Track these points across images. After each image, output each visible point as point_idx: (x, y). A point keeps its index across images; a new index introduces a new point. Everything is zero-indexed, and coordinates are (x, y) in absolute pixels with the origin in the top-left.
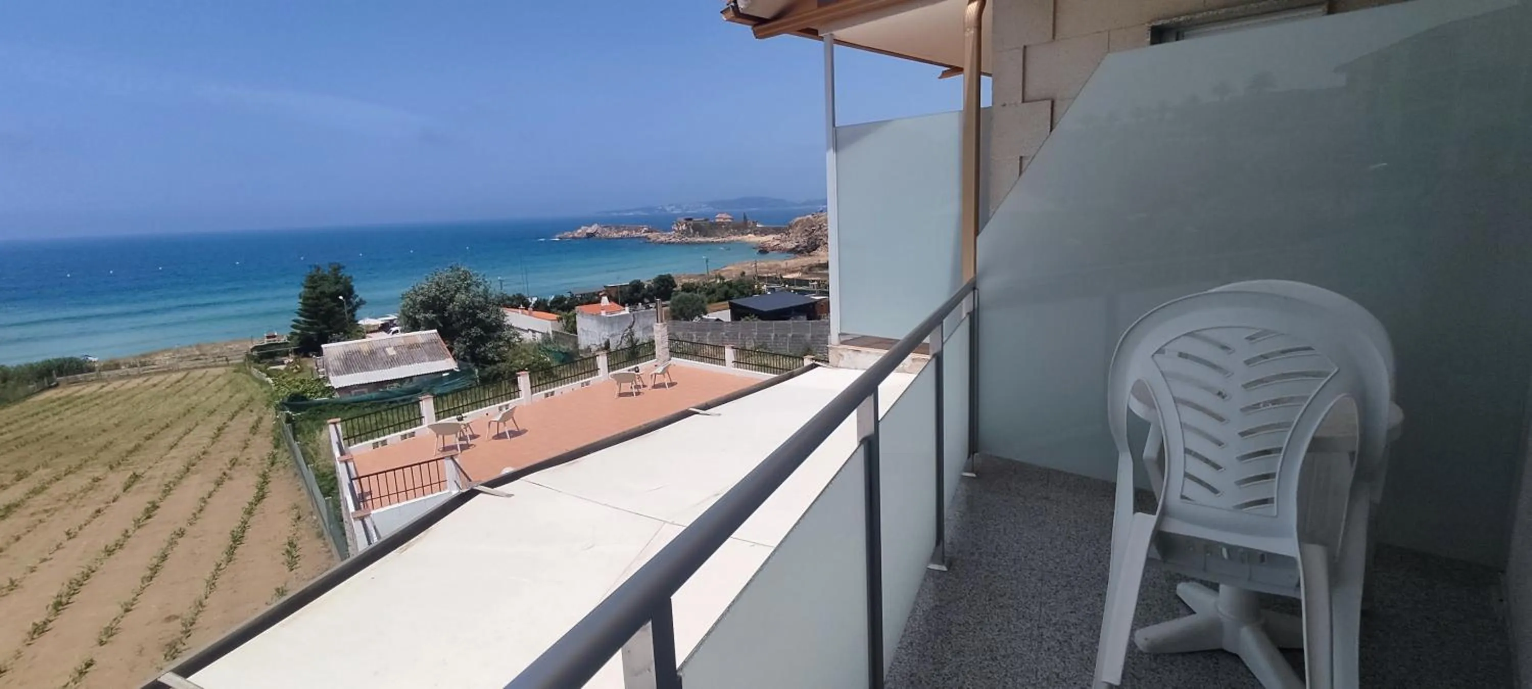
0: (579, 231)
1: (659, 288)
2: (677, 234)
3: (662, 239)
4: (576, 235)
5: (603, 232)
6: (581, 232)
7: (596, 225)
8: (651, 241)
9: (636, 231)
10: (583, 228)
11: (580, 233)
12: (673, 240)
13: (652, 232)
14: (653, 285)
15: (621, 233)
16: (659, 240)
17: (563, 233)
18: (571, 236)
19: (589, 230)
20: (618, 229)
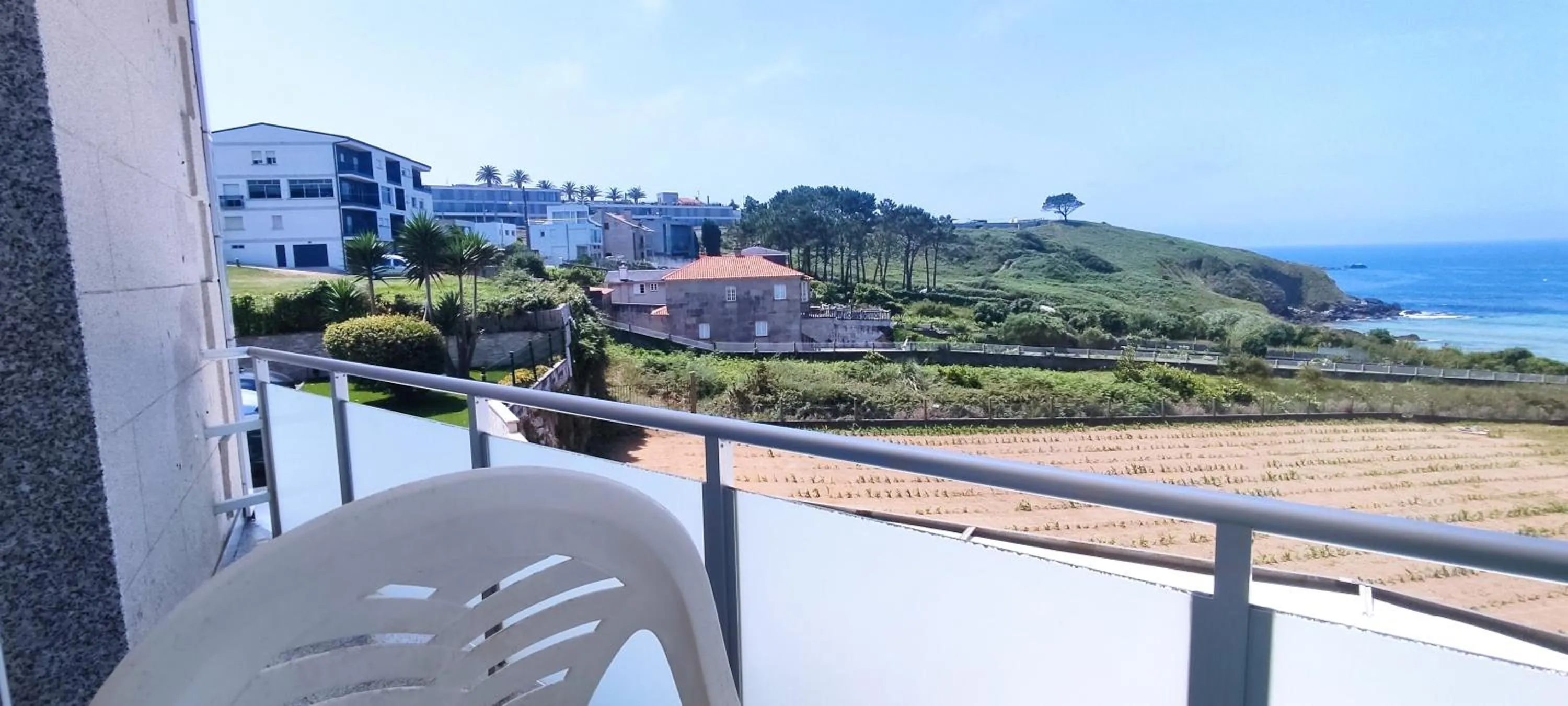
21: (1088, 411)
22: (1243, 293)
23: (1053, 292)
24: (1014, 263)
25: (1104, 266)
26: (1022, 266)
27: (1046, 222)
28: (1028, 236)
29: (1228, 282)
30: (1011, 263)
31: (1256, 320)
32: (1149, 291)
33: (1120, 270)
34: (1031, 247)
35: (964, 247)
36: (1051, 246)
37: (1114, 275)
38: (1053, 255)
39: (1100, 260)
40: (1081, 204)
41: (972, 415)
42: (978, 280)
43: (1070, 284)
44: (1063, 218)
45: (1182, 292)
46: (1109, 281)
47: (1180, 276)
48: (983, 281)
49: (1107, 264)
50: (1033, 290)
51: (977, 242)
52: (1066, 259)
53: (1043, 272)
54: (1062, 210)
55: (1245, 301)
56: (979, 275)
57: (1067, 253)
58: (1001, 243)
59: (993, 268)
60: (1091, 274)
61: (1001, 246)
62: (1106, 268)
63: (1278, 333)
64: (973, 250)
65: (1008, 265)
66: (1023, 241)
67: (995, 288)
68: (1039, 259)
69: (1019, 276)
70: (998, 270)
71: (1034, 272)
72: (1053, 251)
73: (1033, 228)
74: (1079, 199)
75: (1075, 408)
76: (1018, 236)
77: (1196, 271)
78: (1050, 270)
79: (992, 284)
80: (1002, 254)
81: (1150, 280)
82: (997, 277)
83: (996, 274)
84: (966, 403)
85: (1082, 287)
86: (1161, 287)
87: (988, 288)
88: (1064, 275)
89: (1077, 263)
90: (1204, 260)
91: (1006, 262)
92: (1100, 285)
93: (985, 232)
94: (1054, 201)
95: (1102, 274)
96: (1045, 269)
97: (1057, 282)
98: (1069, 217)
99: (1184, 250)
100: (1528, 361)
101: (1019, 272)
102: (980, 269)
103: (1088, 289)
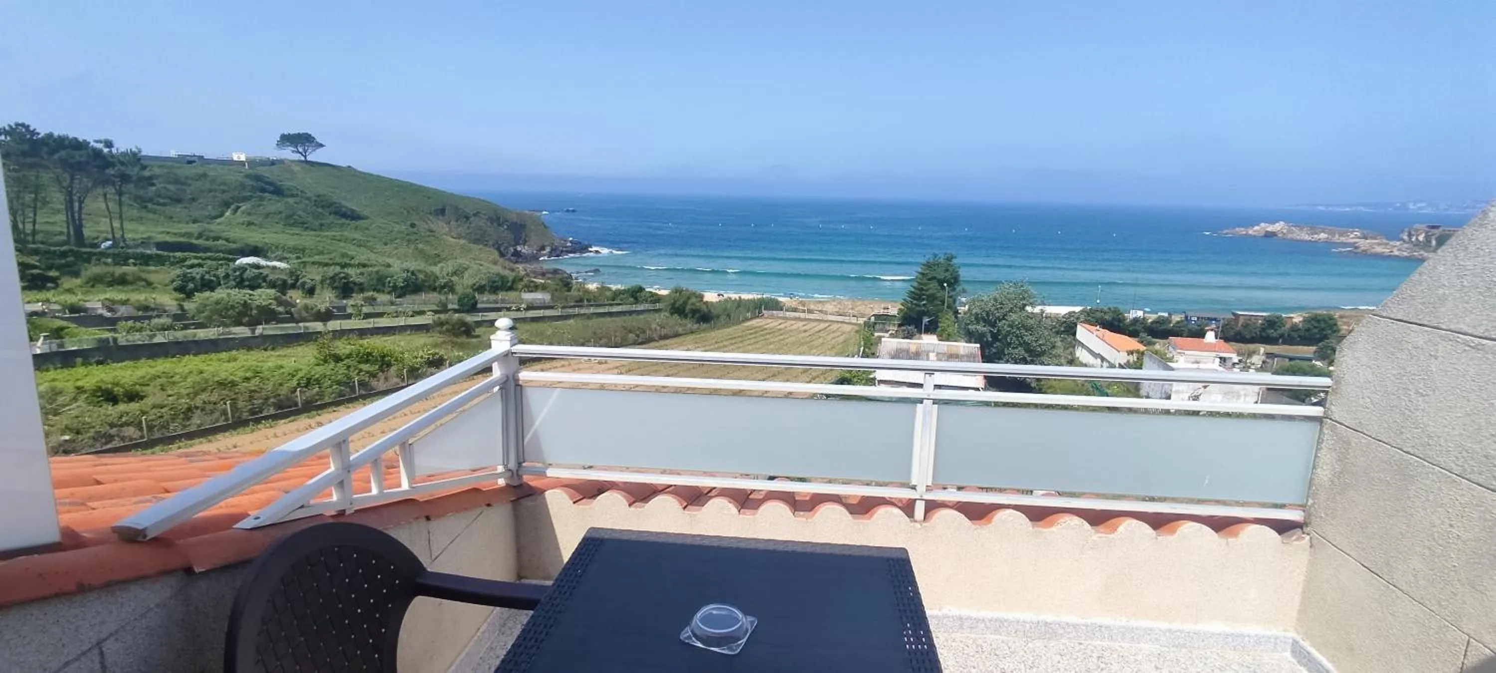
0: (1256, 228)
1: (1308, 330)
2: (1406, 245)
3: (1379, 249)
4: (1250, 232)
5: (1289, 232)
6: (1257, 230)
7: (1282, 223)
8: (1359, 251)
9: (1341, 235)
10: (1263, 225)
11: (1255, 231)
12: (1396, 253)
13: (1366, 239)
14: (1301, 325)
15: (1316, 236)
16: (1373, 250)
17: (1234, 228)
18: (1244, 233)
19: (1270, 228)
20: (1313, 230)
21: (279, 406)
22: (479, 239)
23: (291, 242)
24: (243, 208)
25: (349, 213)
26: (253, 211)
27: (281, 162)
28: (258, 178)
29: (468, 228)
30: (238, 208)
31: (479, 270)
32: (396, 239)
33: (366, 218)
34: (263, 190)
35: (171, 187)
36: (289, 189)
37: (360, 223)
38: (291, 200)
39: (346, 207)
40: (322, 145)
41: (123, 439)
42: (194, 228)
43: (312, 233)
44: (303, 158)
45: (427, 239)
46: (356, 228)
47: (427, 223)
48: (200, 230)
49: (353, 211)
50: (267, 240)
51: (189, 182)
52: (307, 205)
53: (281, 219)
54: (301, 150)
55: (481, 246)
56: (195, 221)
57: (308, 199)
58: (224, 184)
59: (214, 214)
60: (336, 222)
61: (222, 187)
62: (354, 216)
63: (494, 282)
64: (185, 191)
65: (236, 210)
66: (251, 183)
67: (216, 239)
68: (273, 205)
69: (250, 224)
70: (221, 215)
71: (269, 219)
72: (292, 196)
73: (266, 168)
74: (319, 140)
75: (263, 404)
76: (248, 176)
77: (441, 217)
78: (289, 217)
79: (212, 235)
80: (226, 197)
81: (397, 228)
82: (219, 224)
83: (218, 220)
84: (112, 426)
85: (326, 236)
86: (408, 235)
87: (207, 239)
88: (304, 223)
89: (320, 210)
90: (447, 208)
91: (233, 207)
92: (346, 233)
93: (200, 170)
94: (288, 140)
95: (348, 222)
96: (283, 215)
97: (297, 230)
98: (309, 158)
99: (429, 198)
100: (643, 294)
101: (249, 218)
102: (197, 214)
103: (333, 238)
